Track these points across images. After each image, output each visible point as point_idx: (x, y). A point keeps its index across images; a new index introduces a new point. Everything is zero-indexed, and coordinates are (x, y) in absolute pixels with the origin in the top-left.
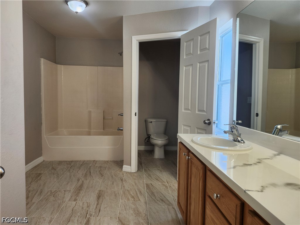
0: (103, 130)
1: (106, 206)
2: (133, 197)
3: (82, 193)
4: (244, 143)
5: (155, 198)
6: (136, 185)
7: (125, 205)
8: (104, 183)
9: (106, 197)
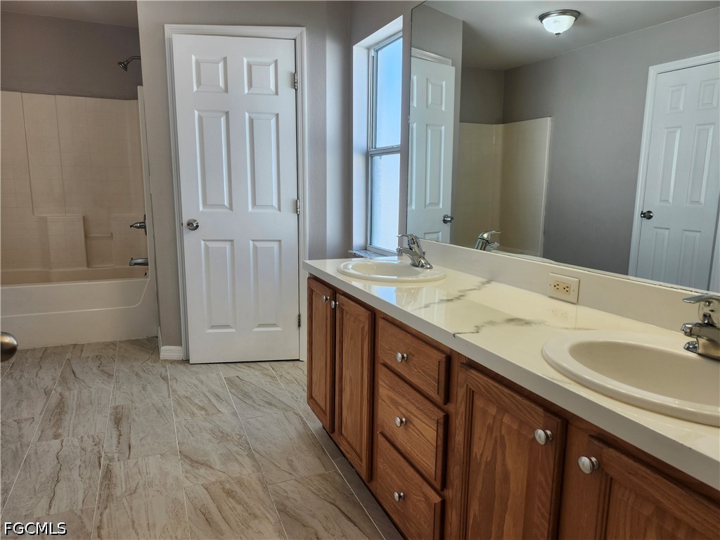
0: (86, 268)
1: (142, 435)
2: (203, 408)
3: (69, 420)
4: (431, 268)
5: (254, 402)
6: (202, 384)
7: (187, 426)
8: (122, 391)
9: (136, 418)
